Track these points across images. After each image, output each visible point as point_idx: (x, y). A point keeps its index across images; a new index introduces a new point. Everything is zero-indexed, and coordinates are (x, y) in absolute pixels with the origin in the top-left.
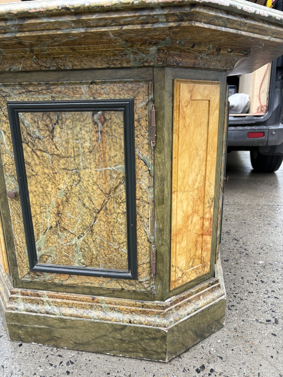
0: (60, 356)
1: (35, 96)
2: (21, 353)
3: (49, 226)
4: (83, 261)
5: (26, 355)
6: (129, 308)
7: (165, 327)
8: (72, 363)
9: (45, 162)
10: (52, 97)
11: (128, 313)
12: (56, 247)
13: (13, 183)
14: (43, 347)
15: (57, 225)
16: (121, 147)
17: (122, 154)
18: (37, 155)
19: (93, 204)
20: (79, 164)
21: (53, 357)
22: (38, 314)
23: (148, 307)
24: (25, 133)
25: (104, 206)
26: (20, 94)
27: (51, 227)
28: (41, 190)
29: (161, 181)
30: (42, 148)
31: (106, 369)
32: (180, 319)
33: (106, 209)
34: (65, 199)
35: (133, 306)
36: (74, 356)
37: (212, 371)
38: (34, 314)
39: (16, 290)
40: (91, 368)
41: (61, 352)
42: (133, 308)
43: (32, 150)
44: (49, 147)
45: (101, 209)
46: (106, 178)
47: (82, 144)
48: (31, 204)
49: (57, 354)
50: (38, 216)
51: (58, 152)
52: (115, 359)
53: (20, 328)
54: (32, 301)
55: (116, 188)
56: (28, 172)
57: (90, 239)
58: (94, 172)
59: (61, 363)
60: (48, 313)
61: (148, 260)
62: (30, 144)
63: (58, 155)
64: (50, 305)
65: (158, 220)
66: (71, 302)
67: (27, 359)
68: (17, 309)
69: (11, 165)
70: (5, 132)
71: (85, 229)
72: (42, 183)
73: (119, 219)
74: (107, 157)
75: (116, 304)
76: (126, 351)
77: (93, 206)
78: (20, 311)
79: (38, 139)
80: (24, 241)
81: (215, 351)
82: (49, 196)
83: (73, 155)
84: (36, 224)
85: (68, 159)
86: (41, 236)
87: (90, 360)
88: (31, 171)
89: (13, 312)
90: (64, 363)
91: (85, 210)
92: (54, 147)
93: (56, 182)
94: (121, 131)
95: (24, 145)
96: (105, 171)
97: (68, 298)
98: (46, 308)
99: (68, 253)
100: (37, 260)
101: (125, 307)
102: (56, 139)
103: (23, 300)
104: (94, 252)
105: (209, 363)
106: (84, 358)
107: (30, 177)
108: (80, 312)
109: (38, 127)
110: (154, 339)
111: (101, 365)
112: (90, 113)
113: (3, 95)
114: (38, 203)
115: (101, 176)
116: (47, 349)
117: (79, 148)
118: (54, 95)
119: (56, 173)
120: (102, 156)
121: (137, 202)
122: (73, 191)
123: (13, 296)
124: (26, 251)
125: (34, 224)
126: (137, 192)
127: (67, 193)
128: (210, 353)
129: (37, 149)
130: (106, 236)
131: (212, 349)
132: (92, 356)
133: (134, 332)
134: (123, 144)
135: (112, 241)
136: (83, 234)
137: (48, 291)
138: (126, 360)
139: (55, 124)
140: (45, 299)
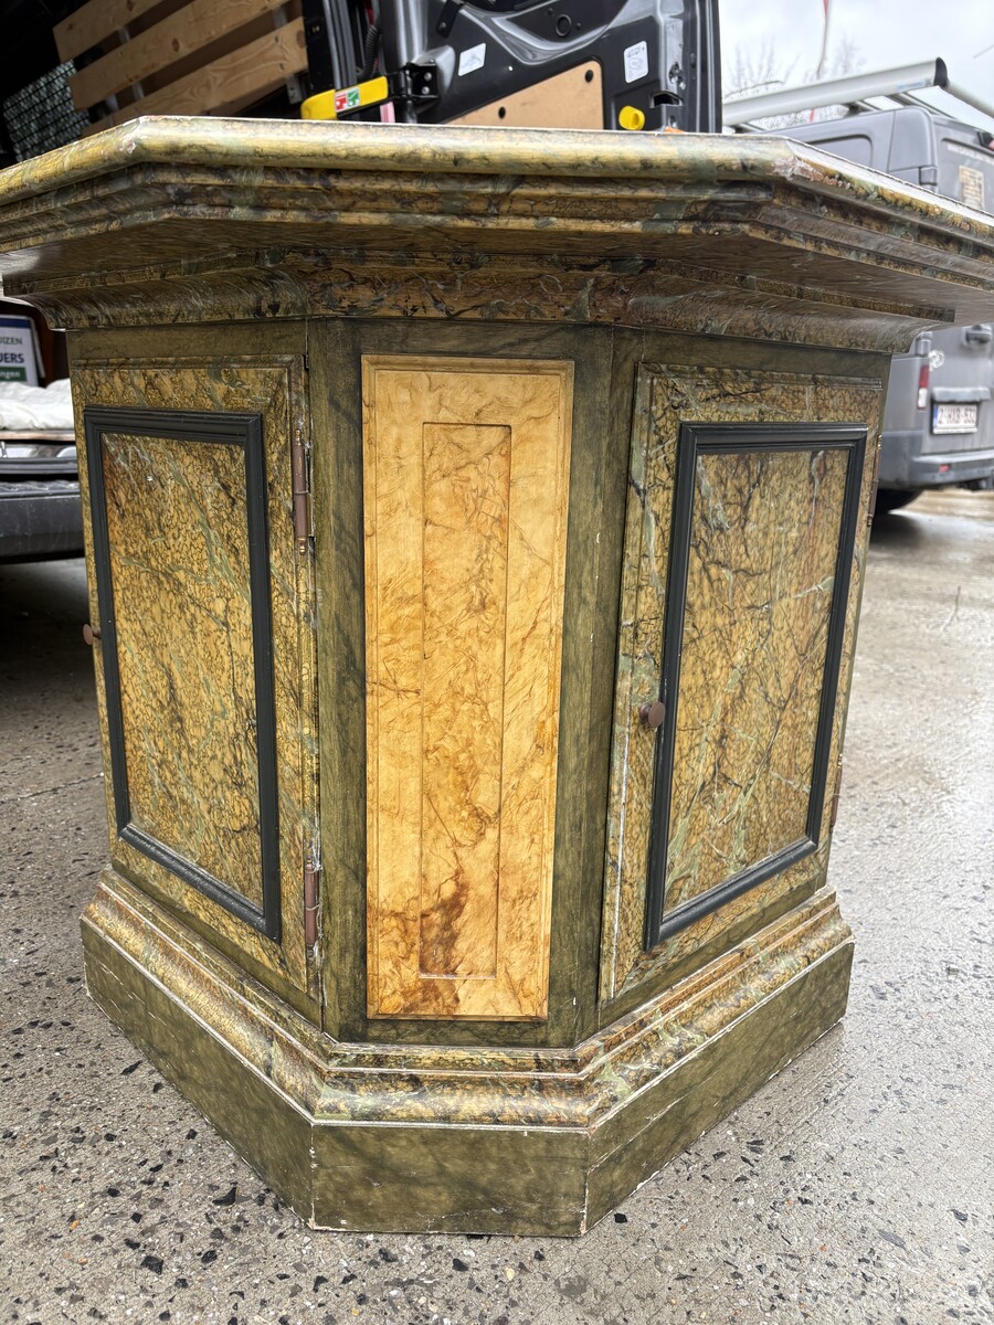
0: (717, 1156)
1: (732, 409)
2: (654, 1225)
3: (700, 784)
4: (743, 854)
5: (673, 1217)
6: (795, 932)
8: (759, 1143)
9: (721, 594)
10: (761, 412)
11: (798, 946)
12: (703, 840)
13: (647, 678)
14: (666, 1174)
15: (714, 773)
16: (835, 532)
17: (834, 550)
18: (710, 577)
19: (780, 687)
20: (774, 588)
21: (714, 1169)
22: (663, 1075)
23: (816, 910)
24: (698, 514)
25: (794, 688)
26: (708, 399)
27: (703, 786)
28: (703, 680)
30: (721, 556)
33: (796, 693)
34: (739, 690)
35: (799, 922)
38: (655, 1082)
41: (705, 1148)
42: (801, 928)
43: (704, 563)
44: (734, 551)
45: (790, 696)
46: (807, 613)
49: (709, 1159)
50: (683, 764)
51: (747, 563)
52: (785, 1078)
53: (618, 1159)
54: (634, 1053)
55: (816, 635)
57: (763, 787)
58: (792, 604)
59: (746, 1160)
60: (679, 1055)
62: (701, 548)
63: (746, 571)
64: (674, 1033)
66: (706, 991)
68: (615, 1100)
69: (653, 622)
70: (657, 518)
71: (758, 763)
72: (709, 657)
73: (809, 713)
74: (816, 561)
75: (775, 938)
77: (779, 693)
78: (623, 1098)
79: (718, 532)
82: (712, 692)
84: (678, 788)
85: (760, 578)
86: (680, 822)
87: (768, 1113)
88: (690, 628)
89: (609, 1116)
91: (766, 708)
92: (742, 549)
93: (732, 648)
94: (840, 494)
95: (692, 553)
96: (808, 597)
97: (698, 988)
98: (668, 1045)
99: (722, 846)
101: (790, 936)
102: (750, 528)
103: (615, 1063)
104: (764, 819)
106: (755, 1119)
108: (731, 1003)
109: (725, 496)
112: (807, 455)
113: (675, 404)
114: (691, 721)
115: (800, 612)
116: (678, 1171)
117: (781, 546)
118: (764, 407)
119: (736, 622)
120: (810, 560)
122: (756, 663)
123: (587, 1071)
124: (644, 890)
127: (744, 674)
129: (712, 561)
130: (787, 765)
132: (757, 1105)
134: (839, 525)
135: (793, 775)
136: (754, 777)
137: (656, 995)
139: (754, 487)
140: (658, 1023)
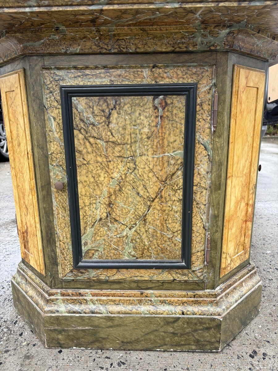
0: (107, 358)
1: (91, 80)
2: (64, 359)
3: (98, 218)
4: (133, 253)
5: (70, 361)
6: (180, 299)
7: (219, 315)
8: (124, 364)
9: (98, 149)
10: (111, 80)
11: (179, 305)
12: (104, 240)
13: (60, 174)
14: (87, 351)
15: (107, 216)
16: (181, 131)
17: (181, 139)
18: (90, 142)
19: (148, 192)
20: (136, 151)
21: (100, 360)
22: (82, 315)
23: (200, 296)
24: (78, 119)
25: (159, 194)
26: (75, 77)
27: (101, 219)
28: (92, 180)
29: (219, 166)
30: (95, 135)
31: (161, 366)
32: (231, 306)
33: (161, 197)
34: (118, 188)
35: (185, 296)
36: (122, 356)
37: (264, 354)
38: (78, 315)
39: (54, 291)
40: (145, 366)
41: (108, 353)
42: (185, 299)
43: (85, 137)
44: (104, 134)
45: (156, 197)
46: (163, 164)
47: (140, 130)
48: (80, 195)
49: (104, 356)
50: (87, 208)
51: (114, 139)
52: (166, 354)
53: (60, 332)
54: (74, 302)
55: (173, 174)
56: (79, 160)
57: (143, 230)
58: (150, 159)
59: (112, 364)
60: (93, 313)
61: (202, 248)
62: (82, 131)
63: (113, 142)
64: (94, 304)
65: (213, 206)
66: (118, 298)
67: (73, 365)
68: (58, 311)
69: (59, 154)
70: (54, 119)
71: (137, 219)
72: (94, 172)
73: (174, 207)
74: (166, 143)
75: (166, 297)
76: (178, 345)
77: (148, 194)
78: (61, 313)
79: (92, 126)
80: (69, 236)
81: (260, 336)
82: (100, 185)
83: (129, 142)
84: (84, 216)
85: (124, 146)
86: (88, 229)
87: (141, 359)
88: (82, 160)
89: (53, 315)
90: (115, 364)
91: (138, 199)
92: (109, 133)
93: (109, 171)
94: (182, 115)
95: (76, 132)
96: (163, 157)
97: (114, 295)
98: (90, 307)
99: (118, 246)
100: (82, 257)
101: (176, 299)
102: (112, 126)
103: (64, 301)
104: (146, 243)
105: (259, 348)
106: (135, 357)
107: (80, 166)
108: (129, 308)
109: (93, 113)
110: (208, 329)
111: (154, 362)
112: (151, 98)
113: (57, 79)
114: (88, 194)
115: (158, 163)
116: (91, 353)
117: (136, 134)
118: (113, 79)
119: (110, 161)
120: (161, 142)
121: (195, 188)
122: (127, 179)
123: (52, 297)
124: (71, 247)
125: (81, 217)
126: (195, 178)
127: (120, 182)
128: (256, 339)
129: (90, 136)
130: (160, 225)
131: (257, 335)
132: (142, 354)
133: (188, 323)
134: (183, 129)
135: (165, 230)
136: (136, 224)
137: (91, 289)
138: (178, 355)
139: (112, 110)
140: (89, 298)
